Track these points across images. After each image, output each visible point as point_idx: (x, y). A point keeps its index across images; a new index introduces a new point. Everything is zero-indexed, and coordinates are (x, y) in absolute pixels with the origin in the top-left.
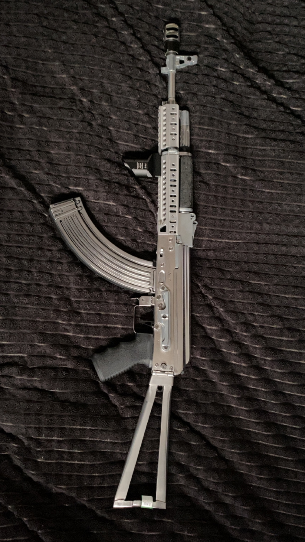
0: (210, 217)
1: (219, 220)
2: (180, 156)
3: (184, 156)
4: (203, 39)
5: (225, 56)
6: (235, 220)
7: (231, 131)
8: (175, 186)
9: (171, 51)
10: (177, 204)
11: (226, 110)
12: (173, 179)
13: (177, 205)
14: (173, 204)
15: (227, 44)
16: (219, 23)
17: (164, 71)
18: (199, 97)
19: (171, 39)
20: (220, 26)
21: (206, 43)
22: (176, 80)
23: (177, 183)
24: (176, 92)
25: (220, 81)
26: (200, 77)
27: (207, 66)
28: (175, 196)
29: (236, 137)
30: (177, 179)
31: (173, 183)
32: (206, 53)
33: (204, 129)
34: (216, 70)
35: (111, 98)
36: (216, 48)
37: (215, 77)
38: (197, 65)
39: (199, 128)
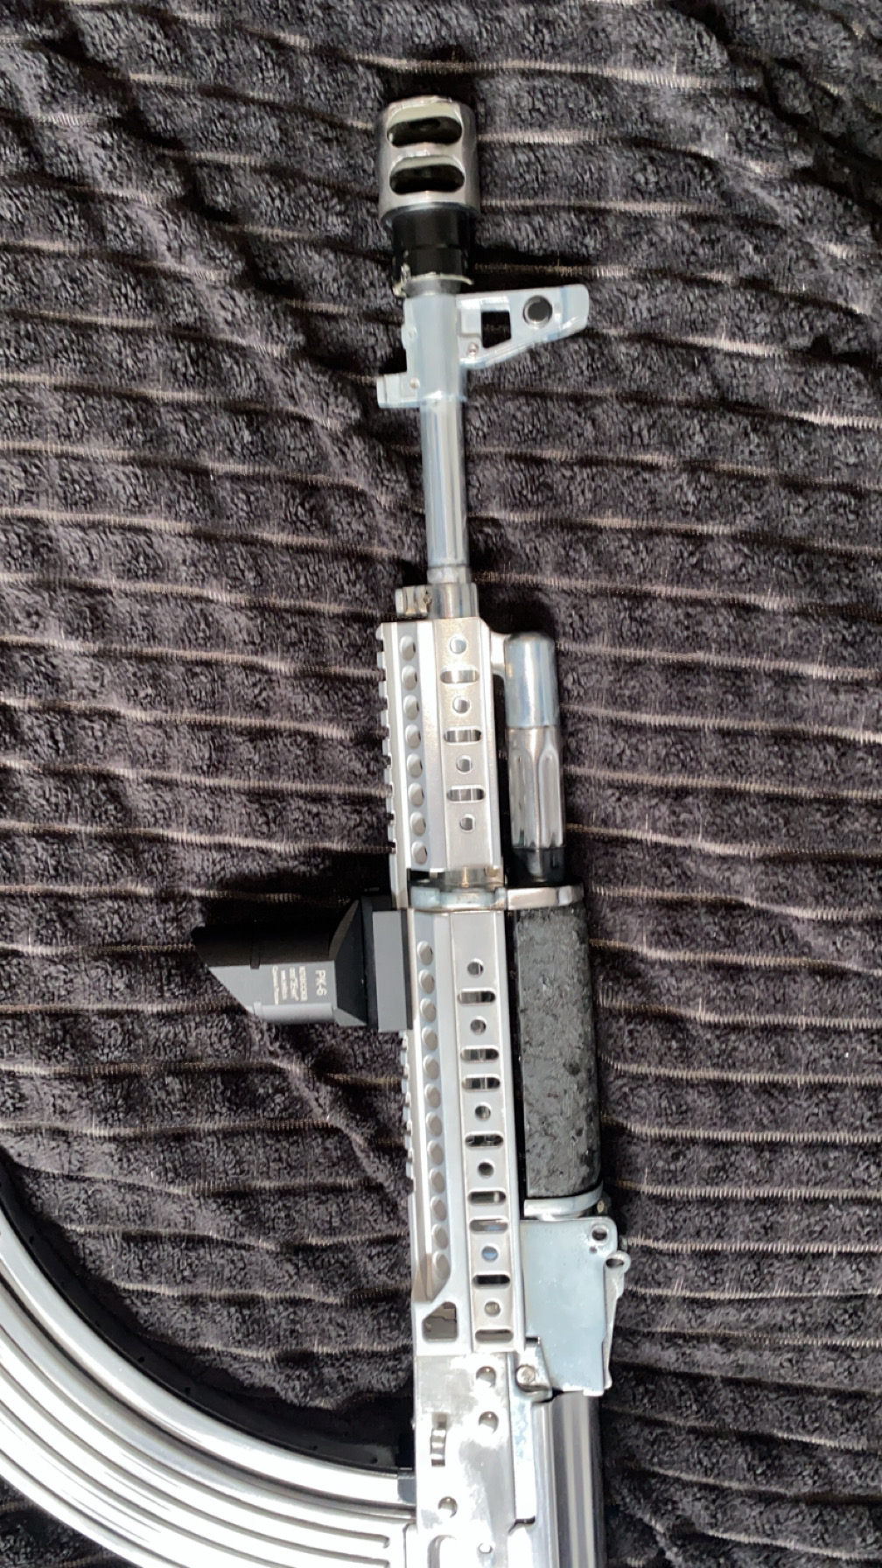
0: (694, 1191)
1: (748, 1202)
2: (511, 920)
3: (532, 914)
4: (617, 164)
5: (753, 261)
6: (834, 1200)
7: (800, 718)
8: (493, 1083)
9: (430, 277)
10: (506, 1179)
11: (771, 602)
12: (480, 1045)
13: (510, 1186)
14: (484, 1185)
15: (767, 184)
16: (716, 56)
17: (392, 392)
18: (608, 544)
19: (423, 200)
20: (715, 74)
21: (636, 191)
22: (465, 442)
23: (501, 1069)
24: (474, 523)
25: (728, 427)
26: (611, 417)
27: (646, 338)
28: (497, 1140)
29: (830, 750)
30: (502, 1045)
31: (482, 1071)
32: (642, 256)
33: (640, 728)
34: (706, 354)
35: (93, 609)
36: (697, 220)
37: (699, 406)
38: (587, 334)
39: (616, 725)
